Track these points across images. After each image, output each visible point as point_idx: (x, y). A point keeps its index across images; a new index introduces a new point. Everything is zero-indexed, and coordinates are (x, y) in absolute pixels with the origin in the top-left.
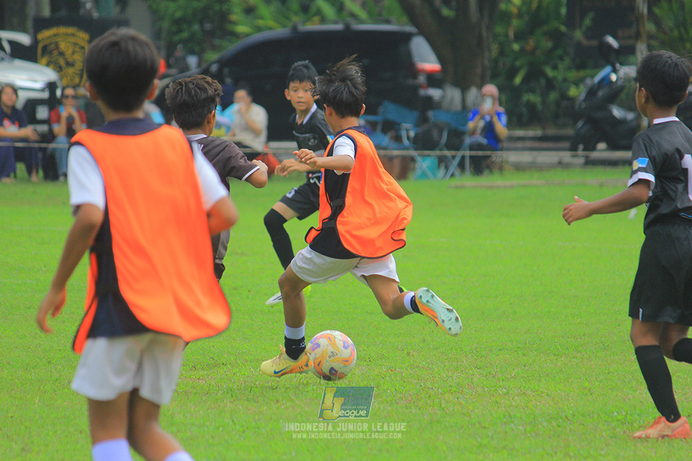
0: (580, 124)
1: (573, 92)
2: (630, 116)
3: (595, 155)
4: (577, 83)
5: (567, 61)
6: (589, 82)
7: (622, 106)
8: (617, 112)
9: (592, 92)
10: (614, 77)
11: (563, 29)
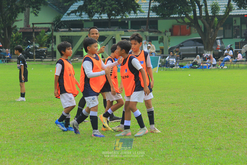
0: (25, 55)
2: (33, 53)
5: (23, 44)
6: (26, 48)
7: (31, 52)
8: (30, 53)
9: (26, 50)
10: (30, 47)
11: (22, 40)
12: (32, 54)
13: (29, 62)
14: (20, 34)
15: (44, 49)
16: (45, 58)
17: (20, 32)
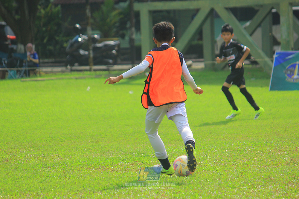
0: (68, 56)
1: (65, 45)
2: (86, 53)
3: (74, 68)
4: (67, 41)
5: (63, 34)
6: (71, 41)
8: (82, 52)
9: (72, 45)
10: (80, 39)
11: (61, 22)
12: (84, 55)
13: (79, 72)
14: (57, 9)
15: (112, 43)
16: (115, 63)
17: (56, 5)
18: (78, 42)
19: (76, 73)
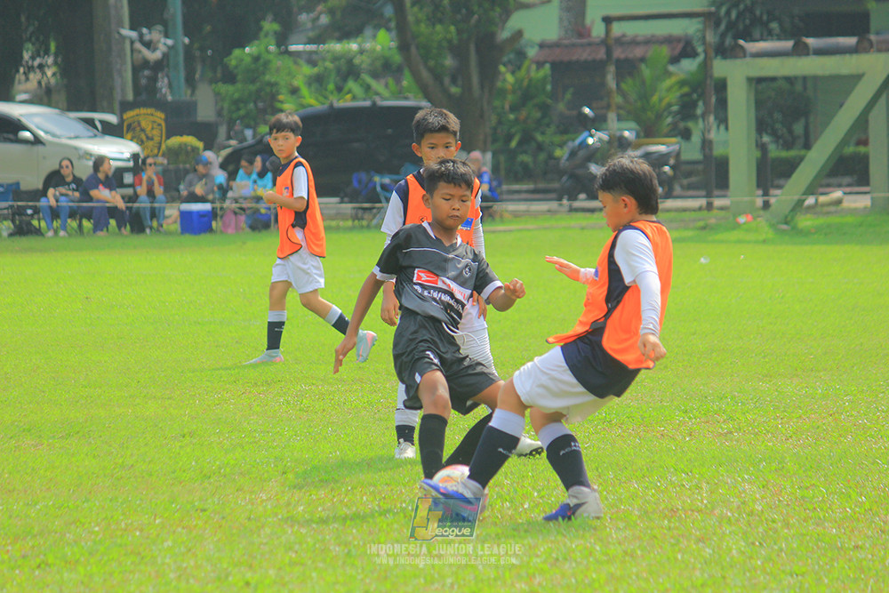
0: (565, 178)
1: (558, 153)
3: (576, 204)
4: (561, 146)
5: (553, 128)
6: (570, 144)
8: (594, 168)
9: (573, 154)
10: (590, 141)
11: (549, 101)
13: (588, 215)
14: (541, 74)
15: (662, 148)
16: (669, 195)
17: (540, 65)
18: (588, 145)
19: (581, 215)
